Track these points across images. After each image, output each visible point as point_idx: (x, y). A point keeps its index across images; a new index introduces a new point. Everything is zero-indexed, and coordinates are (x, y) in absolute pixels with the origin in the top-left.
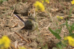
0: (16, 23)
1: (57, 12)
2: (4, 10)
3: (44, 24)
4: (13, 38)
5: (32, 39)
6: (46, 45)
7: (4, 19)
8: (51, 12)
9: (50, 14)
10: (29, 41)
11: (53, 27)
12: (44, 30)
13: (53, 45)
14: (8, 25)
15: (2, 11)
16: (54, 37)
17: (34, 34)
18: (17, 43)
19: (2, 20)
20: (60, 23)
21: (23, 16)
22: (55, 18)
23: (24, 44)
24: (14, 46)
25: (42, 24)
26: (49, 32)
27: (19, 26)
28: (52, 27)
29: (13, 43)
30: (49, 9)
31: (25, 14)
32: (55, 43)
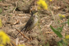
0: (17, 20)
1: (59, 10)
2: (6, 7)
3: (45, 22)
4: (15, 35)
5: (33, 37)
6: (48, 43)
7: (6, 16)
8: (53, 10)
9: (52, 12)
10: (30, 39)
11: (55, 25)
12: (45, 28)
13: (54, 43)
14: (10, 22)
15: (4, 8)
16: (56, 35)
17: (35, 31)
18: (18, 40)
19: (4, 16)
20: (61, 21)
21: (25, 13)
22: (56, 16)
23: (25, 42)
24: (15, 43)
25: (44, 22)
26: (50, 30)
27: (20, 23)
28: (53, 25)
29: (14, 40)
30: (51, 7)
31: (27, 11)
32: (56, 41)
